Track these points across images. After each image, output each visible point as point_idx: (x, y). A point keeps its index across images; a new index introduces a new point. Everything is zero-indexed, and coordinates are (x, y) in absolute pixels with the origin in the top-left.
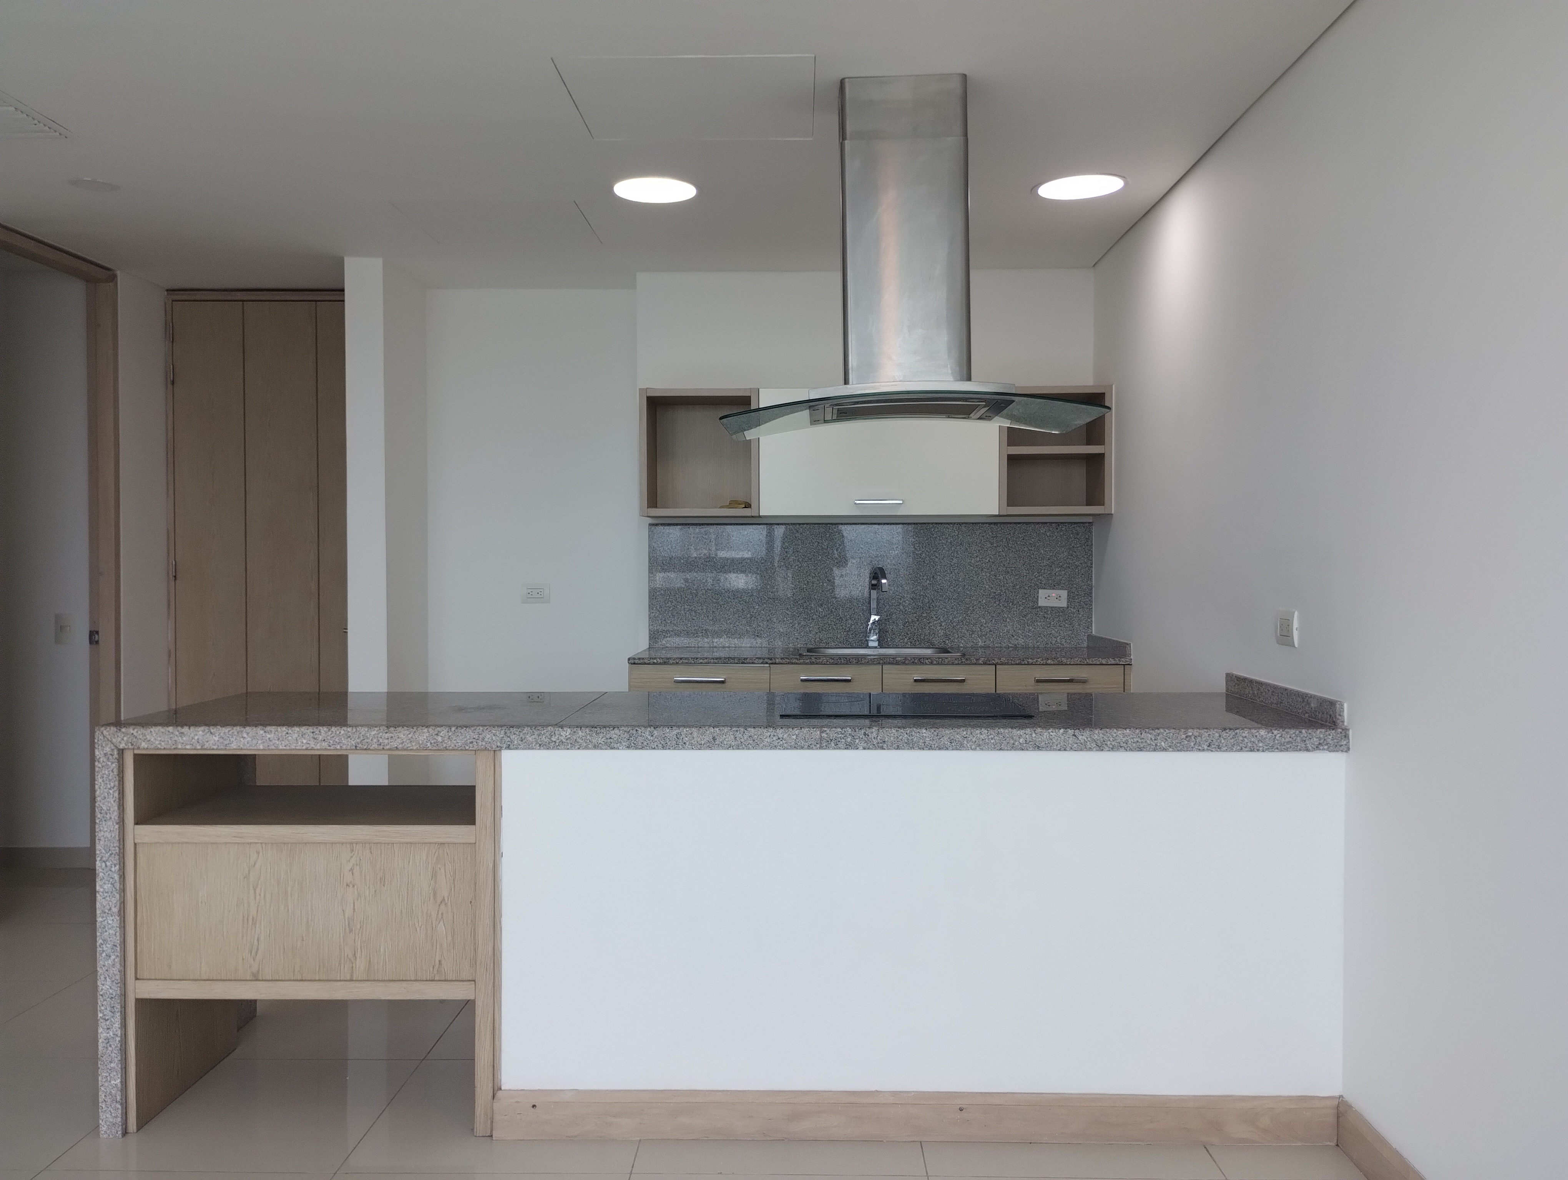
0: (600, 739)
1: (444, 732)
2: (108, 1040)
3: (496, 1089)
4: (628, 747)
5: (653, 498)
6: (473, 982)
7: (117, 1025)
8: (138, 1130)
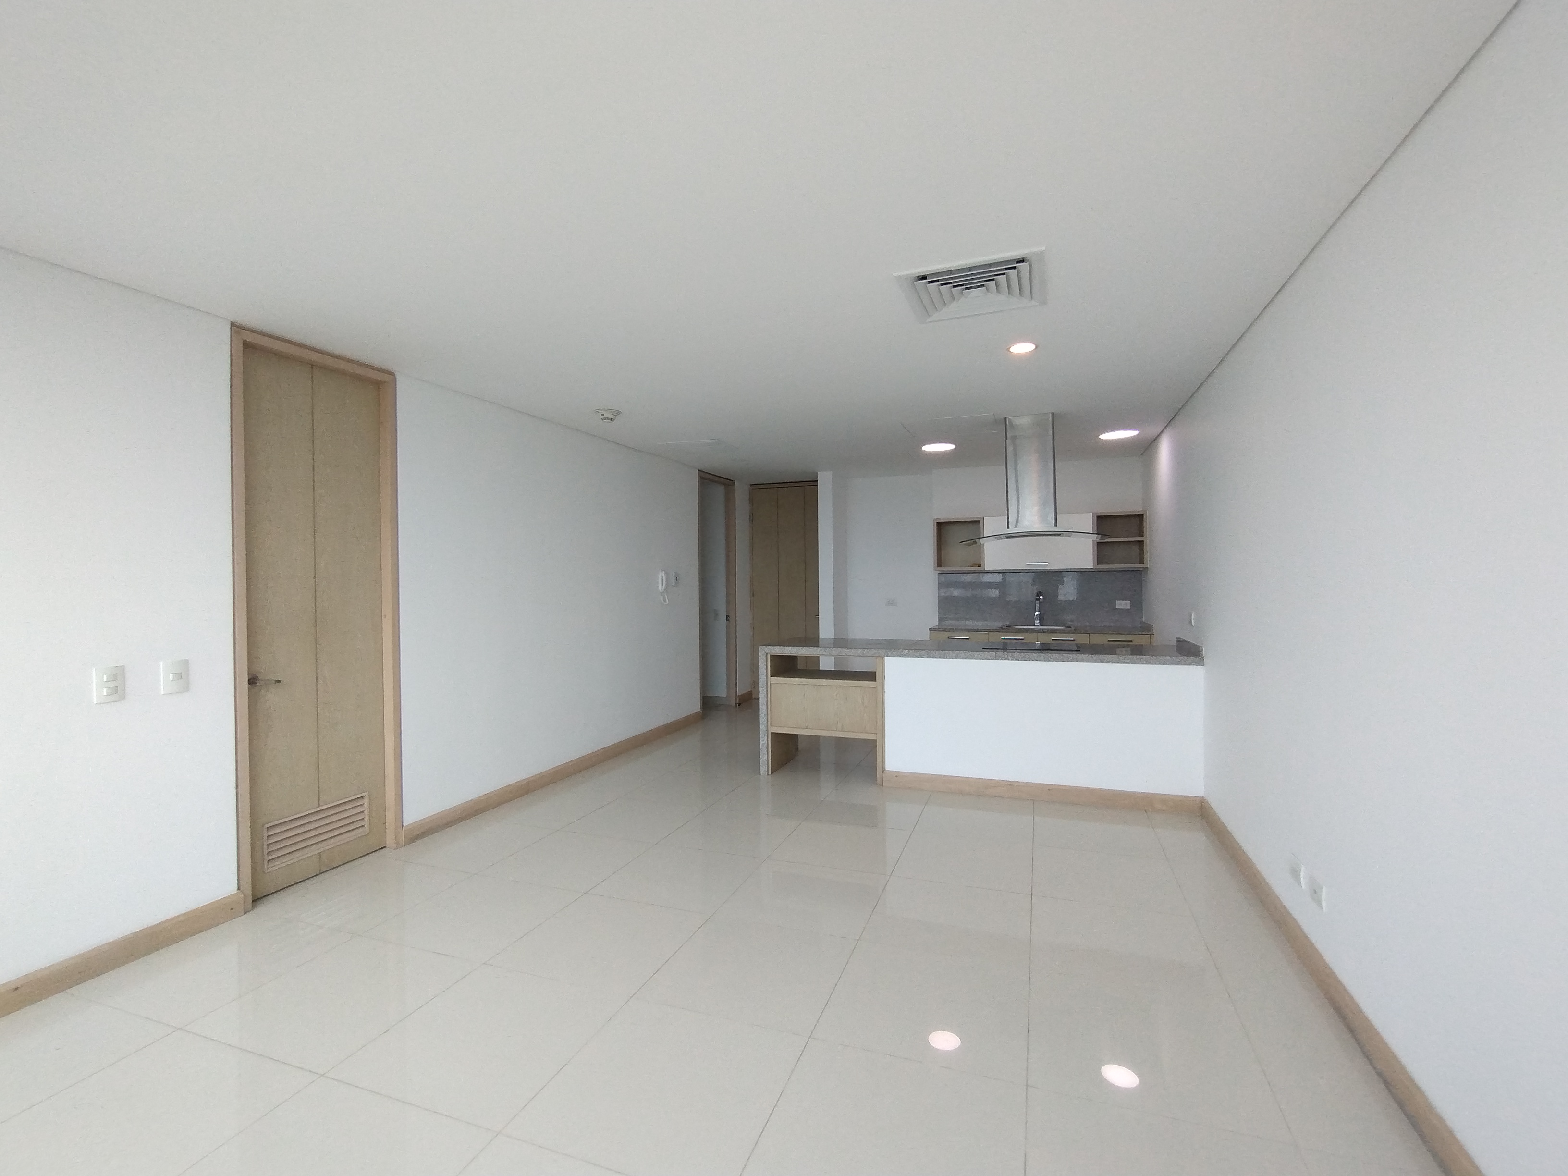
0: (918, 654)
1: (866, 650)
2: (763, 744)
3: (884, 770)
4: (928, 657)
5: (939, 563)
6: (876, 735)
7: (766, 740)
8: (772, 774)
